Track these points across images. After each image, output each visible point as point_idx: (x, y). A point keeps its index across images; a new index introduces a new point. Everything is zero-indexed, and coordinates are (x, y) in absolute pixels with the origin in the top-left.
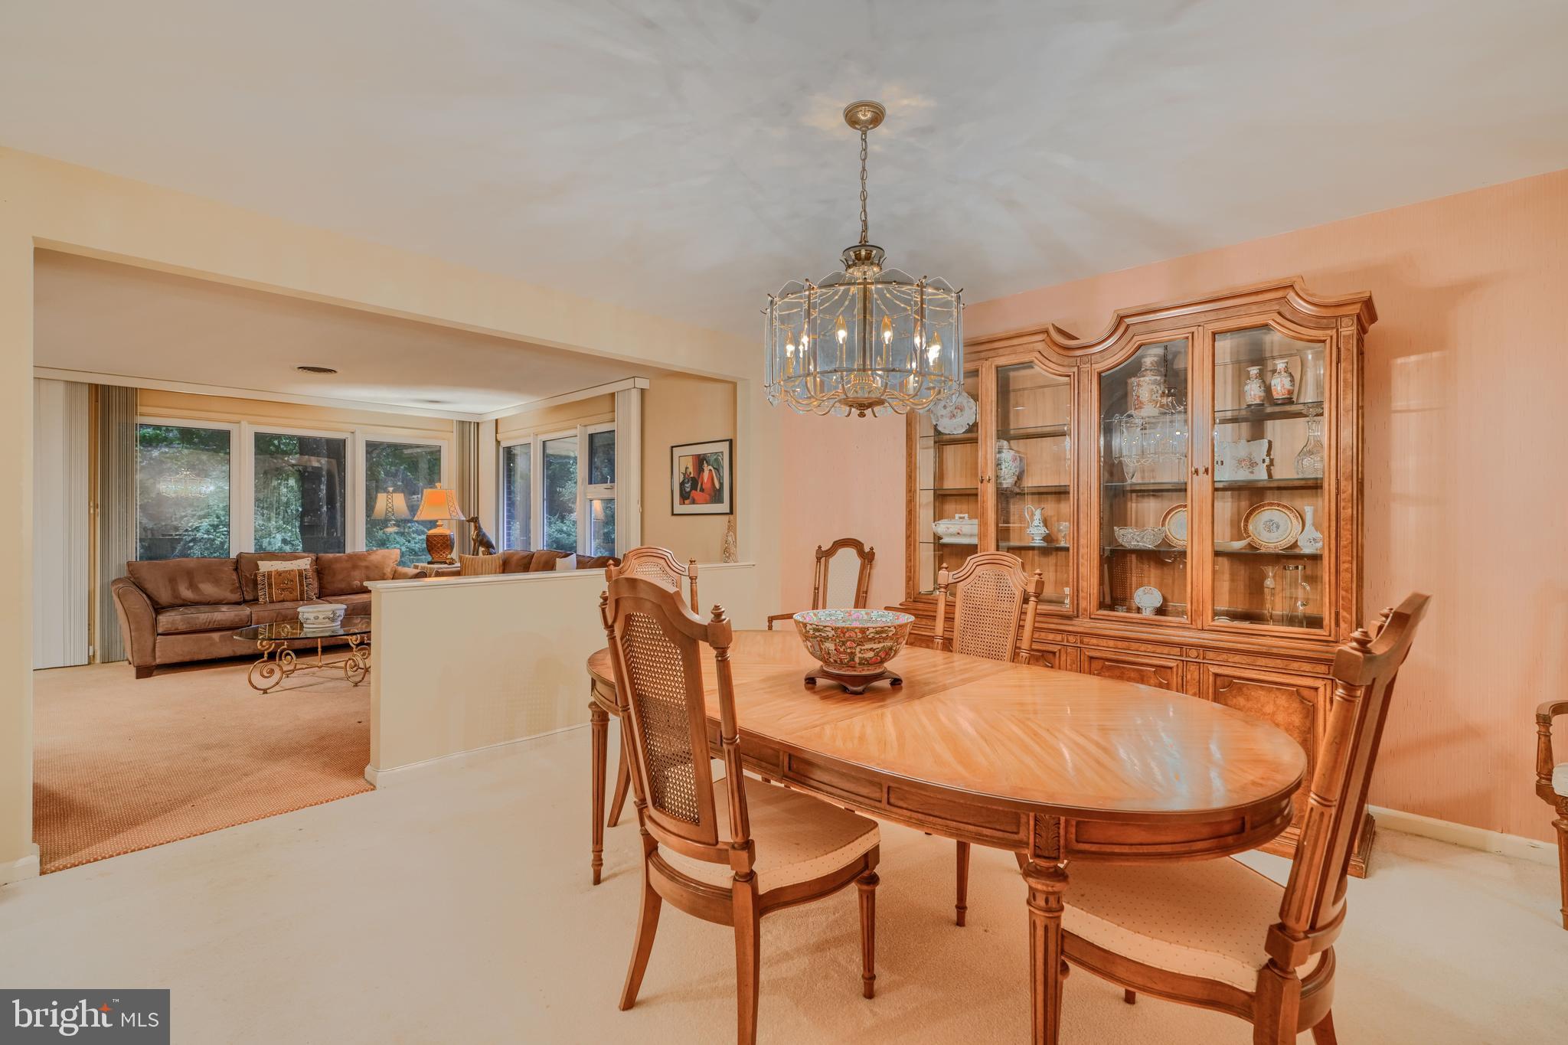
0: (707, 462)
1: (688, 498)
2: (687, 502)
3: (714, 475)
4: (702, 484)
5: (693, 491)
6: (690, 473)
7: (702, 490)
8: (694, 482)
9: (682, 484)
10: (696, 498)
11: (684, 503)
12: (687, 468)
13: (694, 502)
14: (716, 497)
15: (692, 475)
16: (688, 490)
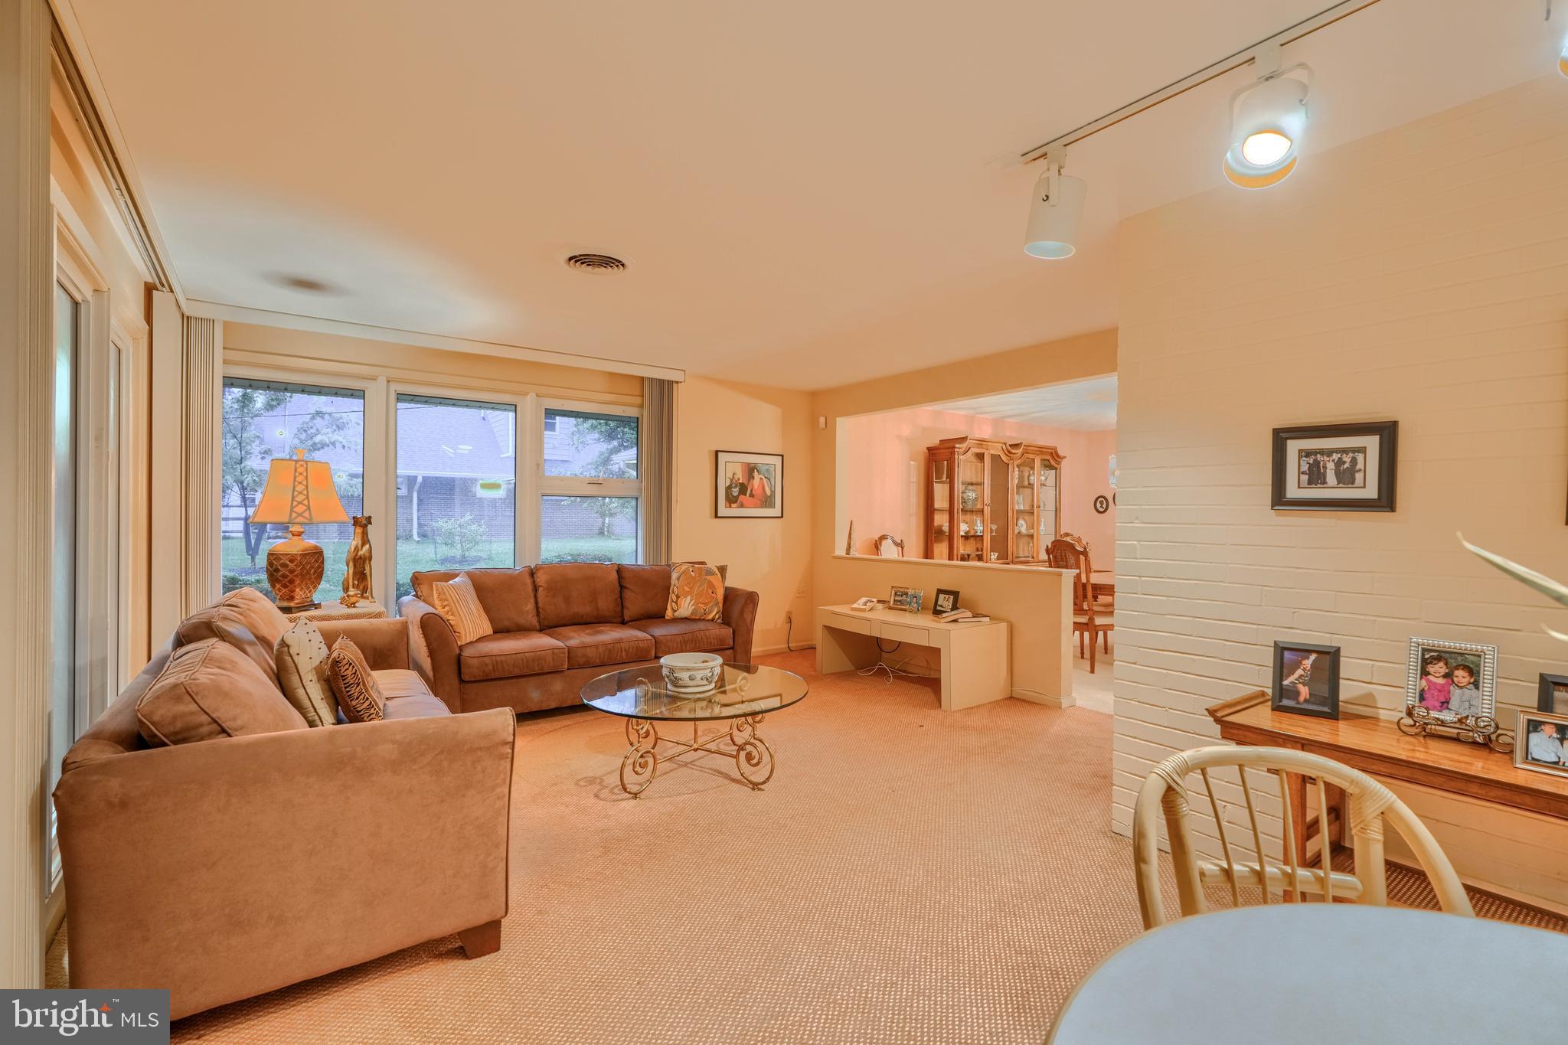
0: (758, 471)
1: (736, 502)
2: (733, 505)
3: (765, 483)
4: (752, 491)
5: (742, 497)
6: (739, 479)
7: (752, 495)
8: (743, 489)
9: (728, 489)
10: (744, 502)
11: (730, 507)
12: (734, 474)
13: (742, 506)
14: (767, 502)
15: (741, 481)
16: (735, 494)
